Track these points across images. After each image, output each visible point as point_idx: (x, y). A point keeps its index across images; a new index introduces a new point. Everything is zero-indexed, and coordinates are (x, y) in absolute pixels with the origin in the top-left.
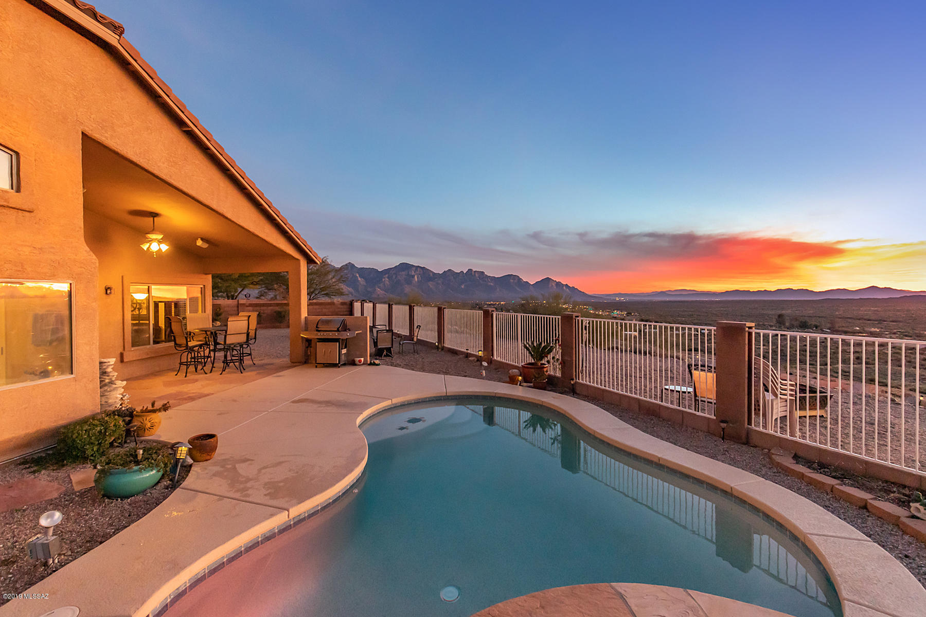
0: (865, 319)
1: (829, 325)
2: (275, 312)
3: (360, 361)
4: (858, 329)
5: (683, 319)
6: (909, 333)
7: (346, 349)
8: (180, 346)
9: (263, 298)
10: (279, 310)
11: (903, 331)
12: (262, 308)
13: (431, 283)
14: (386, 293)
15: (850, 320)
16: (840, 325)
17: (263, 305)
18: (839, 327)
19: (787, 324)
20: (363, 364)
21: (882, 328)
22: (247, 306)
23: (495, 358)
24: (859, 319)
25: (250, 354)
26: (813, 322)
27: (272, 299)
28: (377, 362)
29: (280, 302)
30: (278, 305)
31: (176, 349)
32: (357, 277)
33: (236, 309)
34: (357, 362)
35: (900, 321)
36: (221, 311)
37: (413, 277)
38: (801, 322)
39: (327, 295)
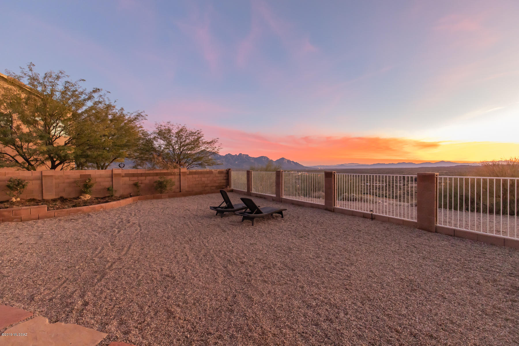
2: (155, 182)
9: (139, 167)
10: (161, 180)
12: (140, 178)
17: (141, 175)
22: (123, 177)
27: (150, 169)
29: (159, 172)
30: (157, 174)
33: (110, 179)
36: (91, 182)
39: (201, 165)
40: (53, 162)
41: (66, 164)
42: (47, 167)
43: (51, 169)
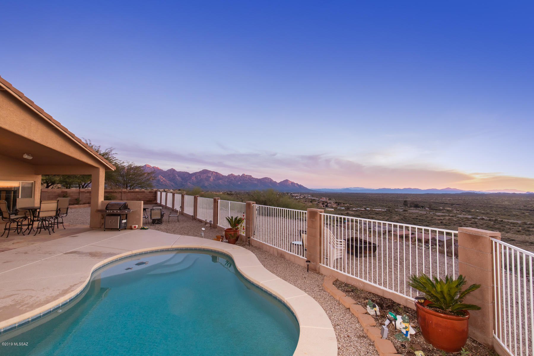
0: (445, 204)
1: (428, 206)
3: (135, 227)
4: (441, 208)
5: (358, 202)
6: (464, 210)
7: (126, 220)
8: (6, 218)
11: (462, 209)
13: (220, 180)
15: (438, 204)
16: (433, 206)
18: (433, 207)
19: (409, 205)
20: (137, 229)
21: (452, 208)
22: (86, 193)
23: (219, 225)
24: (442, 204)
25: (62, 223)
26: (421, 205)
28: (146, 227)
31: (3, 220)
32: (176, 176)
33: (78, 194)
34: (133, 228)
35: (461, 205)
37: (210, 177)
38: (415, 205)
39: (141, 187)
40: (48, 184)
41: (55, 185)
42: (44, 186)
43: (46, 188)
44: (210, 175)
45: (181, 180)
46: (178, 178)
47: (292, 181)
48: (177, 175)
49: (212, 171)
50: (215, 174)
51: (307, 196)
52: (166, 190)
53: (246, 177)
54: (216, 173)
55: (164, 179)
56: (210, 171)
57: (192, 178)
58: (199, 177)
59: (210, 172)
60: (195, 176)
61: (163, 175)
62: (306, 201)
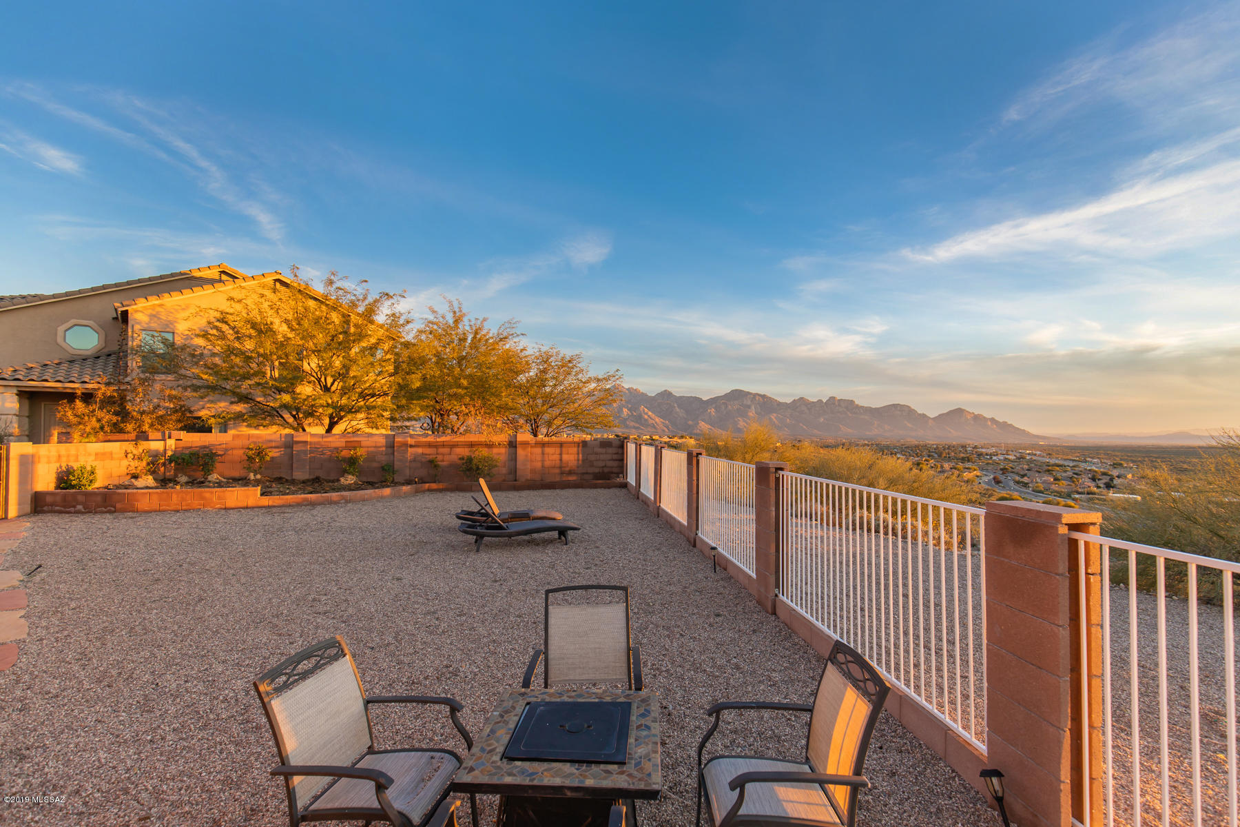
2: (461, 459)
10: (472, 456)
12: (442, 451)
13: (775, 415)
14: (713, 428)
17: (443, 444)
22: (411, 446)
32: (675, 407)
33: (390, 450)
37: (749, 407)
44: (749, 403)
45: (685, 416)
46: (678, 410)
47: (976, 413)
48: (676, 405)
49: (753, 392)
50: (761, 399)
51: (1029, 454)
52: (654, 437)
53: (839, 405)
54: (764, 396)
55: (650, 413)
56: (749, 393)
57: (707, 410)
58: (723, 407)
59: (749, 396)
60: (714, 406)
61: (648, 406)
62: (1028, 470)
